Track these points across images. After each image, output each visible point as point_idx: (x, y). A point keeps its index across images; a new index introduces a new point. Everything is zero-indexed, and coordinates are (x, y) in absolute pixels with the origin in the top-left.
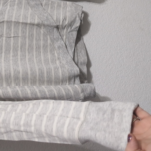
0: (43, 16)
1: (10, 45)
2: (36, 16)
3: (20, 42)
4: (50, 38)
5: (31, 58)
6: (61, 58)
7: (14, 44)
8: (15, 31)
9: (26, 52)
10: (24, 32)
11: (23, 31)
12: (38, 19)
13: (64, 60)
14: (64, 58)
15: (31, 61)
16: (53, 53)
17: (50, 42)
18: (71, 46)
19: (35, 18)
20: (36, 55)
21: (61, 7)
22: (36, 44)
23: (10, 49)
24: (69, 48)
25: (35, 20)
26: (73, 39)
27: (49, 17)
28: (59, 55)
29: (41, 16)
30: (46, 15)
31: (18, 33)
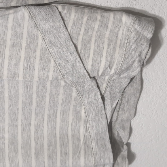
0: (67, 61)
1: (3, 109)
2: (52, 63)
3: (21, 102)
4: (77, 91)
5: (39, 124)
6: (90, 122)
7: (10, 106)
8: (11, 87)
9: (31, 114)
10: (28, 87)
11: (25, 85)
12: (54, 71)
13: (93, 126)
14: (94, 124)
15: (39, 130)
16: (79, 109)
17: (76, 95)
18: (112, 98)
19: (49, 68)
20: (48, 118)
21: (107, 28)
22: (50, 101)
23: (4, 113)
24: (107, 101)
25: (48, 72)
26: (120, 88)
27: (78, 64)
28: (88, 115)
29: (61, 62)
30: (72, 59)
31: (17, 88)
